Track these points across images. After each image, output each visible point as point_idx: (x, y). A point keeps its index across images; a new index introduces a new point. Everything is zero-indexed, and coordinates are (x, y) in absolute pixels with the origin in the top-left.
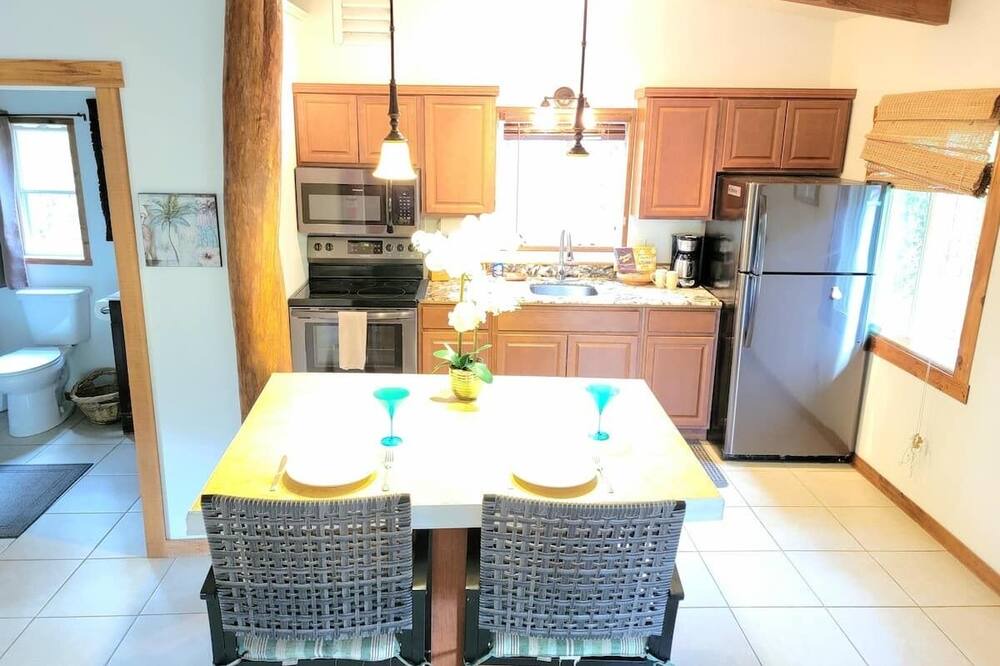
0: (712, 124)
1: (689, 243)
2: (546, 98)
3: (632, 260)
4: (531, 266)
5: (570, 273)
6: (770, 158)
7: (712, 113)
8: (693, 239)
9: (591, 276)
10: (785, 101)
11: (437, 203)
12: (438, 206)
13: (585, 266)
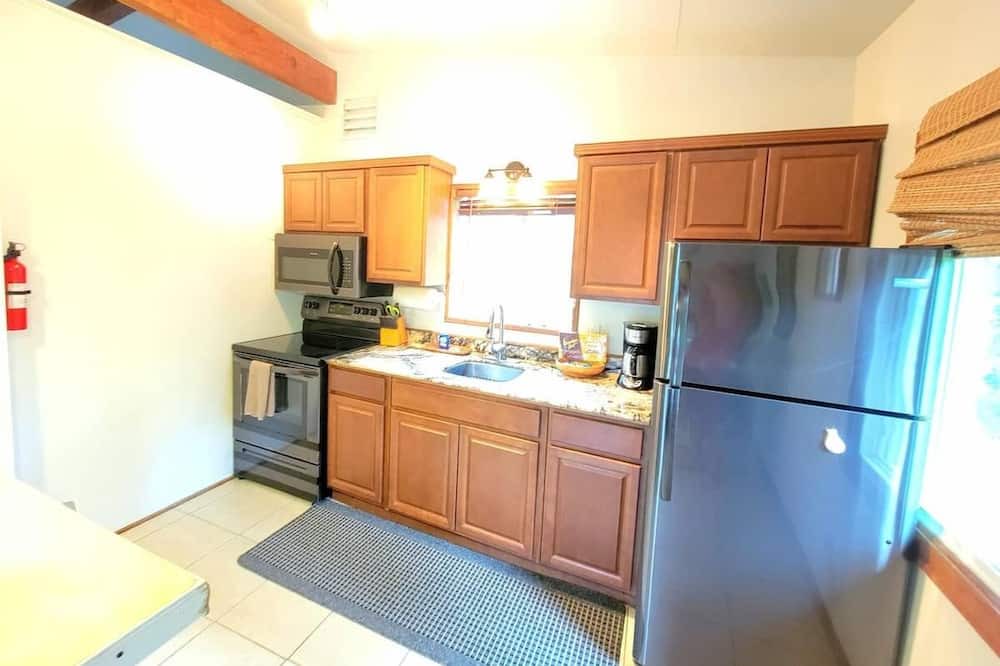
0: (658, 183)
1: (637, 333)
2: (490, 171)
3: (578, 346)
4: (480, 342)
5: (517, 353)
6: (743, 226)
7: (659, 168)
8: (641, 329)
9: (538, 360)
10: (765, 149)
11: (377, 269)
12: (379, 272)
13: (532, 349)
